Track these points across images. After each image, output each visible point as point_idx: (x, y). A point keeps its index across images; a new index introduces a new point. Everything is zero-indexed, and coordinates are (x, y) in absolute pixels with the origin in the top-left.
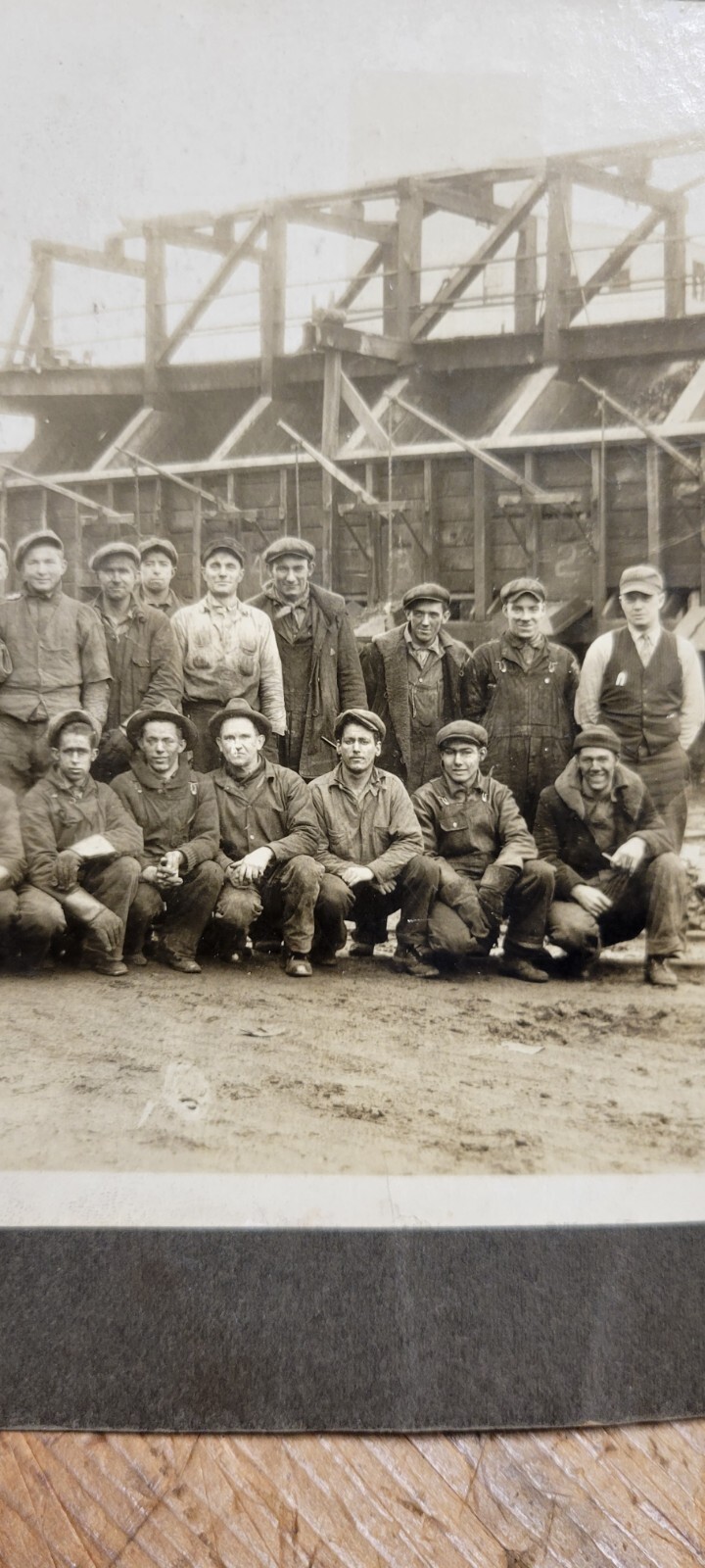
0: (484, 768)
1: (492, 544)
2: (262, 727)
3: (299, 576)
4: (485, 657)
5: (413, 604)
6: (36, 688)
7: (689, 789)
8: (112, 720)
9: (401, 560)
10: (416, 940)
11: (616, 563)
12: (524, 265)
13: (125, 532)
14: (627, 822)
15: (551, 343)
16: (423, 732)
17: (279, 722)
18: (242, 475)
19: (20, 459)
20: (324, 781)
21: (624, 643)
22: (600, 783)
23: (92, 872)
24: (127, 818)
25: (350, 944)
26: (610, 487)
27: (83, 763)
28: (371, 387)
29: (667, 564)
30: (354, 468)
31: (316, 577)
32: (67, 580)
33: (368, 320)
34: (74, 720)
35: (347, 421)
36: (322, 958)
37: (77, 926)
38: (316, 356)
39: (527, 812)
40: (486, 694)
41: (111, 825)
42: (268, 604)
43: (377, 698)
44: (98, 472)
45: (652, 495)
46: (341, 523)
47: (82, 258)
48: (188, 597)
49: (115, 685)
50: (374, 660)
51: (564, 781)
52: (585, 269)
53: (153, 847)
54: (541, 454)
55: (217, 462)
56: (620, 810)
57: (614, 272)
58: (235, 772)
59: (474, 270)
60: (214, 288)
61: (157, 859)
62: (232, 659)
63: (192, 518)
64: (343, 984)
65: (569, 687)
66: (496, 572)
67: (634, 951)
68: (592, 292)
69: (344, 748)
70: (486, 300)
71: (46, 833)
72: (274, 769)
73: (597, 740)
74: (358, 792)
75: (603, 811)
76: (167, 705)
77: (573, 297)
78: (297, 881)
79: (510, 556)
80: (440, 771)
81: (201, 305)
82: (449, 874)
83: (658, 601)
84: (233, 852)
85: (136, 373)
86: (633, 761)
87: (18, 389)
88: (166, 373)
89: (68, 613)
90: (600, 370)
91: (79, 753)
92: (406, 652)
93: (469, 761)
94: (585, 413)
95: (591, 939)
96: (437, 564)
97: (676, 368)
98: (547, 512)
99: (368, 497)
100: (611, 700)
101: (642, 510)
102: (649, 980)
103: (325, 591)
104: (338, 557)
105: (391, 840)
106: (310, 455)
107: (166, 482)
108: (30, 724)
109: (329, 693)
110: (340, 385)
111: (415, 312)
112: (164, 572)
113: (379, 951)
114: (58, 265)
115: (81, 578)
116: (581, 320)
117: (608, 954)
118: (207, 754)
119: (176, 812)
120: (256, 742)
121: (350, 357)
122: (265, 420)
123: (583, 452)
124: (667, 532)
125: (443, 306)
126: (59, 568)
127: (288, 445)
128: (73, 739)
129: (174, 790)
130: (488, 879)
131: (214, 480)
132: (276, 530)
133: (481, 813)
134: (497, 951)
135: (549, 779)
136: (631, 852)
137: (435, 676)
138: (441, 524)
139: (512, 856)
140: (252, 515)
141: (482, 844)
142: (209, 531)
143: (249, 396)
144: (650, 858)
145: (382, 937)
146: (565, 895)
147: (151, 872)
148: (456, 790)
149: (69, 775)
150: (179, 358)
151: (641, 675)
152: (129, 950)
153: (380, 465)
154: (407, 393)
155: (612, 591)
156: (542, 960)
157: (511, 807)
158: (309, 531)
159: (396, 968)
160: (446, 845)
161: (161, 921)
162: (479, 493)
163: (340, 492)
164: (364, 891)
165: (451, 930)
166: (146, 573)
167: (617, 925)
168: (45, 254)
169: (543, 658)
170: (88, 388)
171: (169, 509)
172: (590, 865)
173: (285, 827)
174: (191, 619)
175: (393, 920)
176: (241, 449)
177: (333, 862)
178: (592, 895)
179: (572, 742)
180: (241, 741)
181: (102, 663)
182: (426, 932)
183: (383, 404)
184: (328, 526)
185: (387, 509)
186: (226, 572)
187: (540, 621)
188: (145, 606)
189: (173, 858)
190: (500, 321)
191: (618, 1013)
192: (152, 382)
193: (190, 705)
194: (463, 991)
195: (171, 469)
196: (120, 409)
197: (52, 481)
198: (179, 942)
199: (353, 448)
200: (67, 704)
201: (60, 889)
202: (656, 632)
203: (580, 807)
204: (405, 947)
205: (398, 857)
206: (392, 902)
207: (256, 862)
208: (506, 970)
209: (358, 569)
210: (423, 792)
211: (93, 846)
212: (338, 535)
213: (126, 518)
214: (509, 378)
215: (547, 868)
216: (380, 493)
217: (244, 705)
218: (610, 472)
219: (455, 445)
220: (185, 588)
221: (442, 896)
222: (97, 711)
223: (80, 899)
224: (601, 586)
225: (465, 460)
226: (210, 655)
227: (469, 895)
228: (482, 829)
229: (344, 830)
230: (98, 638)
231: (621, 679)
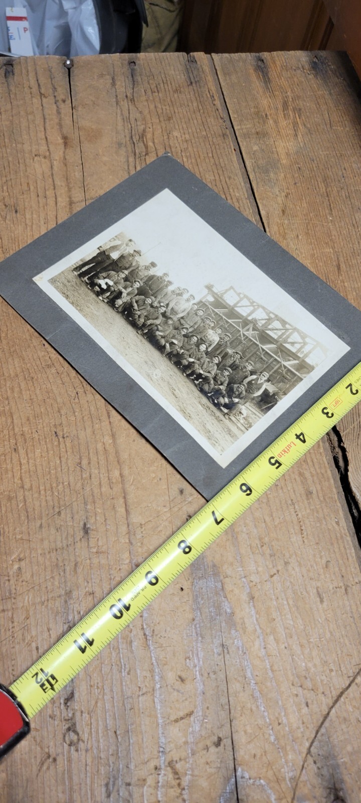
0: (228, 376)
1: (252, 355)
2: (207, 348)
3: (227, 339)
4: (239, 365)
5: (237, 353)
6: (186, 322)
7: (250, 400)
8: (191, 332)
9: (240, 348)
10: (201, 385)
11: (264, 370)
12: (283, 334)
13: (212, 318)
14: (239, 396)
15: (279, 343)
16: (224, 366)
17: (209, 350)
18: (231, 324)
19: (209, 302)
20: (208, 360)
21: (257, 379)
22: (240, 390)
23: (172, 344)
24: (182, 343)
25: (193, 378)
26: (272, 362)
27: (183, 333)
28: (254, 329)
29: (271, 376)
30: (244, 335)
31: (229, 341)
32: (201, 316)
33: (260, 324)
34: (187, 328)
35: (248, 330)
36: (188, 376)
37: (164, 347)
38: (251, 322)
39: (228, 385)
40: (235, 369)
41: (179, 341)
42: (221, 338)
43: (223, 358)
44: (215, 310)
45: (276, 368)
46: (237, 338)
47: (235, 291)
48: (212, 329)
49: (195, 330)
50: (226, 354)
51: (236, 386)
52: (290, 340)
53: (181, 348)
54: (267, 353)
55: (229, 321)
56: (239, 395)
57: (293, 344)
58: (199, 350)
59: (277, 330)
60: (246, 306)
61: (181, 349)
62: (211, 339)
63: (221, 323)
64: (188, 381)
65: (246, 377)
66: (250, 358)
67: (226, 411)
68: (288, 343)
69: (214, 359)
70: (275, 333)
71: (171, 335)
72: (204, 353)
73: (244, 385)
74: (211, 364)
75: (237, 393)
76: (198, 337)
77: (286, 342)
78: (194, 366)
79: (253, 359)
80: (222, 371)
81: (243, 306)
82: (212, 382)
83: (266, 378)
84: (190, 356)
85: (230, 306)
86: (246, 391)
87: (215, 296)
88: (233, 308)
89: (198, 319)
90: (282, 351)
91: (184, 332)
92: (231, 356)
93: (227, 373)
94: (276, 353)
95: (222, 405)
96: (244, 352)
97: (291, 358)
98: (262, 358)
99: (243, 339)
100: (250, 383)
101: (273, 368)
102: (224, 415)
103: (228, 343)
104: (233, 341)
105: (209, 372)
106: (240, 329)
107: (222, 318)
108: (182, 325)
109: (218, 352)
110: (251, 326)
111: (266, 327)
112: (212, 325)
113: (195, 381)
114: (232, 290)
115: (203, 317)
116: (284, 344)
117: (222, 408)
118: (198, 345)
119: (188, 347)
120: (205, 349)
121: (254, 325)
122: (239, 322)
123: (272, 357)
124: (274, 373)
125: (270, 330)
126: (201, 314)
127: (239, 326)
128: (184, 330)
129: (190, 345)
130: (216, 387)
131: (227, 322)
132: (229, 332)
133: (223, 379)
134: (209, 395)
135: (234, 384)
136: (236, 400)
137: (232, 362)
138: (248, 348)
139: (221, 387)
140: (228, 329)
141: (219, 383)
142: (222, 326)
143: (240, 318)
144: (238, 403)
145: (197, 381)
146: (223, 397)
147: (179, 350)
148: (222, 375)
149: (180, 333)
150: (236, 309)
151: (256, 384)
152: (168, 354)
153: (247, 337)
154: (257, 334)
155: (261, 373)
156: (213, 401)
157: (227, 382)
158: (233, 336)
159: (196, 385)
160: (215, 379)
161: (174, 355)
162: (255, 350)
163: (240, 336)
164: (201, 374)
165: (206, 387)
166: (210, 323)
167: (226, 406)
168: (232, 288)
169: (246, 372)
170: (223, 302)
171: (219, 320)
172: (230, 397)
173: (199, 360)
174: (211, 332)
175: (200, 380)
176: (234, 322)
177: (200, 368)
178: (227, 400)
179: (241, 383)
180: (203, 347)
181: (196, 327)
182: (203, 385)
183: (254, 332)
184: (235, 337)
185: (244, 342)
186: (219, 331)
187: (250, 368)
188: (207, 326)
189: (182, 351)
190: (275, 337)
191: (217, 415)
192: (230, 308)
193: (201, 339)
194: (200, 395)
195: (223, 317)
196: (225, 307)
197: (210, 306)
198: (174, 359)
199: (246, 333)
200: (188, 327)
201: (167, 342)
202: (262, 381)
203: (235, 390)
204: (199, 384)
205: (208, 375)
206: (202, 378)
207: (191, 360)
208: (208, 398)
209: (234, 344)
210: (218, 371)
211: (175, 341)
212: (235, 339)
213: (214, 317)
214: (271, 343)
215: (224, 392)
216: (244, 340)
217: (207, 345)
218: (273, 361)
219: (258, 343)
220: (213, 328)
221: (209, 383)
222: (190, 330)
223: (168, 345)
224: (261, 371)
225: (258, 345)
226: (209, 337)
227: (212, 386)
228: (221, 381)
229: (205, 366)
230: (198, 324)
231: (253, 382)
